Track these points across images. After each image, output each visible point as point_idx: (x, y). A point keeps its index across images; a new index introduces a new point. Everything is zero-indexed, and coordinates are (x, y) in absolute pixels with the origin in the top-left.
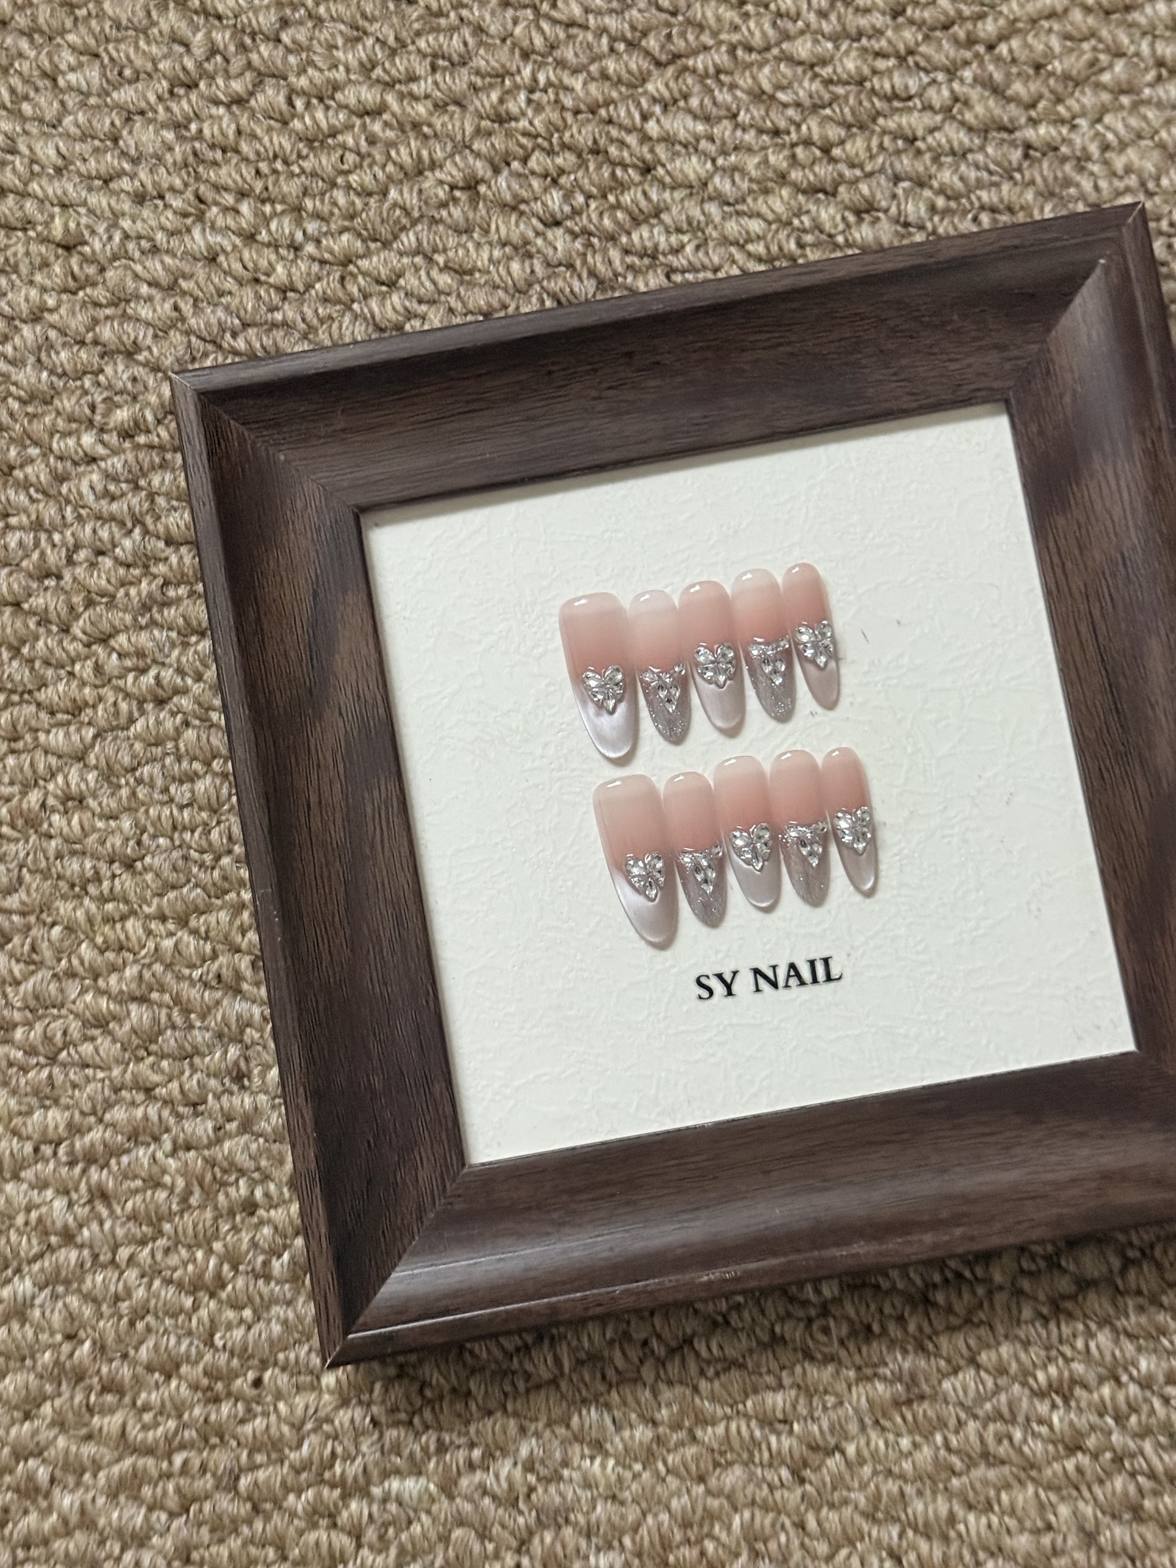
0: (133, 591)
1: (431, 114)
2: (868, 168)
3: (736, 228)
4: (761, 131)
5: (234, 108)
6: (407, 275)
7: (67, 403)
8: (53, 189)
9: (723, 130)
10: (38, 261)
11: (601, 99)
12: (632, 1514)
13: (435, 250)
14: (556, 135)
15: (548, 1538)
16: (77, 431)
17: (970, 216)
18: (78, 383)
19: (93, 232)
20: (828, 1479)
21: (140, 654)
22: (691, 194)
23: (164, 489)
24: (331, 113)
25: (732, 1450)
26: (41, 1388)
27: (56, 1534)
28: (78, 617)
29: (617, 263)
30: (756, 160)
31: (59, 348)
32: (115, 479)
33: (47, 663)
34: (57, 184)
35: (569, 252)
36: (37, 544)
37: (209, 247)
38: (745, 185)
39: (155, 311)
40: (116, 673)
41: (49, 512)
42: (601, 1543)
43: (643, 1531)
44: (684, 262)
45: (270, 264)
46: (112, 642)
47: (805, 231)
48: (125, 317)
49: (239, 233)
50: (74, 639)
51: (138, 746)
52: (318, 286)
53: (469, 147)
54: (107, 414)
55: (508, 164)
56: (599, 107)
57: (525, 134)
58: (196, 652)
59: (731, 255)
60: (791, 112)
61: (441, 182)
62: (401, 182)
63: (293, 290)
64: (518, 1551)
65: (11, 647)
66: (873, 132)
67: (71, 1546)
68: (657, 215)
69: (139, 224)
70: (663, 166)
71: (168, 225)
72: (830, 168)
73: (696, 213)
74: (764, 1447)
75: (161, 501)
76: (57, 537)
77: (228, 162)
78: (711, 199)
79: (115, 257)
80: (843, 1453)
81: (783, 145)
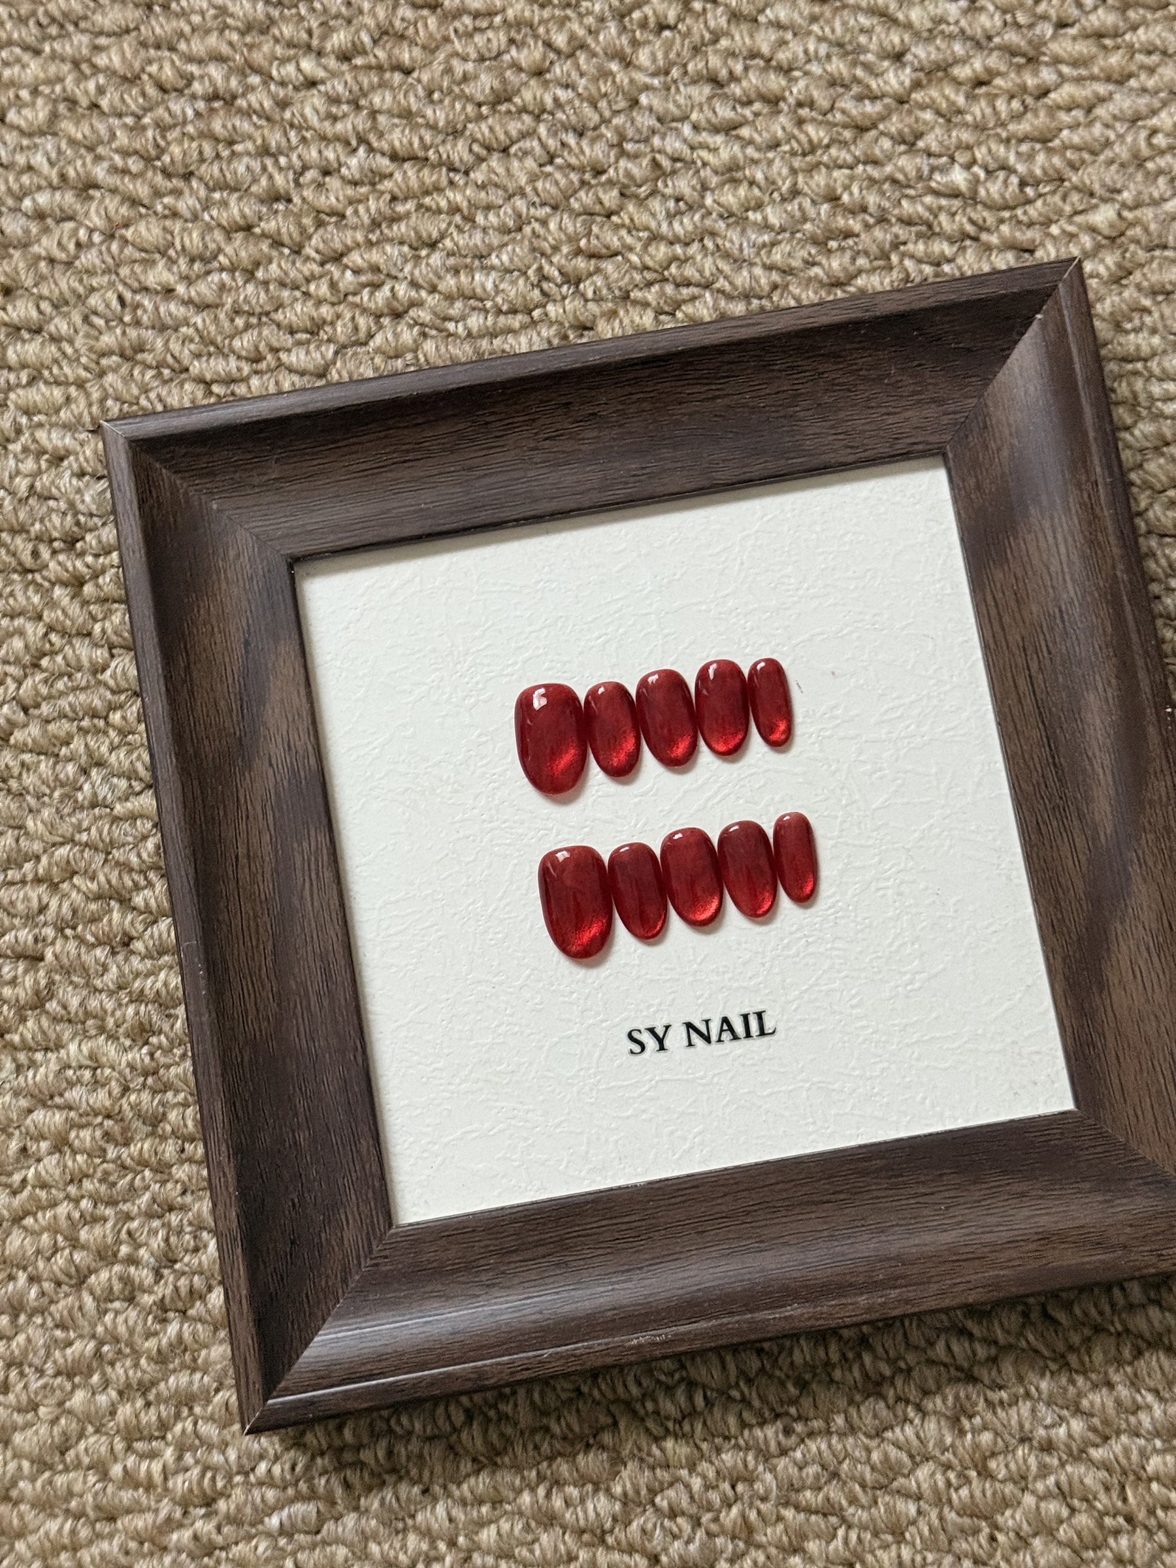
0: (361, 209)
7: (285, 31)
16: (296, 56)
18: (294, 11)
21: (376, 269)
23: (385, 107)
28: (310, 238)
32: (335, 100)
33: (282, 285)
36: (264, 168)
40: (351, 288)
41: (275, 138)
46: (345, 260)
50: (308, 259)
51: (378, 360)
54: (324, 38)
58: (428, 264)
65: (245, 271)
75: (382, 119)
76: (283, 160)
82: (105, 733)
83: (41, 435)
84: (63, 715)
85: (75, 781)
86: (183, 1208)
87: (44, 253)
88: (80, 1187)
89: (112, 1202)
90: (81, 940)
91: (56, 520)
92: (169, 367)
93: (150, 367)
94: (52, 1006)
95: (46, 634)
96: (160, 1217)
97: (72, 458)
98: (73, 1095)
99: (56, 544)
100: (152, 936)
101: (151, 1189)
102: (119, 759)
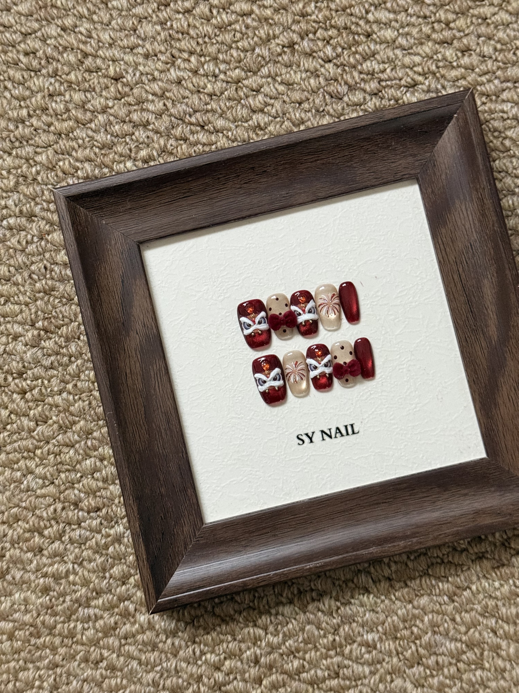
1: (273, 14)
2: (466, 32)
3: (409, 60)
4: (418, 17)
5: (186, 14)
6: (265, 87)
7: (120, 149)
8: (109, 53)
9: (402, 17)
10: (103, 86)
11: (347, 5)
12: (382, 617)
13: (277, 75)
14: (328, 22)
15: (347, 629)
16: (124, 161)
17: (512, 52)
18: (123, 140)
19: (127, 72)
20: (464, 600)
22: (388, 46)
24: (228, 15)
25: (423, 589)
26: (129, 571)
27: (138, 632)
29: (357, 78)
30: (417, 30)
31: (115, 124)
34: (110, 51)
35: (335, 74)
37: (178, 77)
38: (412, 41)
39: (155, 106)
42: (368, 629)
43: (386, 624)
44: (386, 76)
45: (205, 84)
47: (439, 61)
48: (143, 110)
49: (191, 70)
52: (226, 93)
53: (290, 28)
54: (136, 153)
55: (307, 35)
56: (347, 8)
57: (315, 21)
59: (407, 73)
60: (431, 8)
61: (278, 45)
62: (261, 45)
63: (215, 95)
64: (334, 634)
66: (468, 16)
67: (145, 637)
68: (373, 56)
69: (147, 68)
70: (376, 34)
71: (160, 68)
72: (450, 32)
73: (391, 54)
74: (436, 587)
77: (185, 38)
78: (397, 48)
79: (137, 83)
80: (470, 589)
81: (428, 23)
82: (34, 459)
83: (9, 326)
84: (15, 451)
85: (21, 480)
86: (62, 666)
87: (12, 246)
88: (19, 655)
89: (33, 662)
90: (21, 549)
91: (14, 364)
92: (65, 298)
93: (57, 298)
94: (9, 577)
95: (9, 415)
96: (53, 669)
97: (23, 338)
98: (16, 616)
99: (15, 375)
100: (52, 548)
101: (49, 657)
102: (39, 470)
